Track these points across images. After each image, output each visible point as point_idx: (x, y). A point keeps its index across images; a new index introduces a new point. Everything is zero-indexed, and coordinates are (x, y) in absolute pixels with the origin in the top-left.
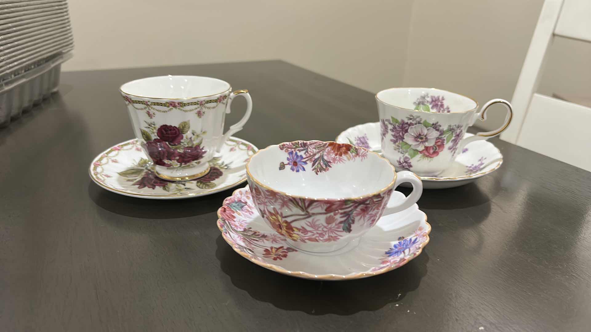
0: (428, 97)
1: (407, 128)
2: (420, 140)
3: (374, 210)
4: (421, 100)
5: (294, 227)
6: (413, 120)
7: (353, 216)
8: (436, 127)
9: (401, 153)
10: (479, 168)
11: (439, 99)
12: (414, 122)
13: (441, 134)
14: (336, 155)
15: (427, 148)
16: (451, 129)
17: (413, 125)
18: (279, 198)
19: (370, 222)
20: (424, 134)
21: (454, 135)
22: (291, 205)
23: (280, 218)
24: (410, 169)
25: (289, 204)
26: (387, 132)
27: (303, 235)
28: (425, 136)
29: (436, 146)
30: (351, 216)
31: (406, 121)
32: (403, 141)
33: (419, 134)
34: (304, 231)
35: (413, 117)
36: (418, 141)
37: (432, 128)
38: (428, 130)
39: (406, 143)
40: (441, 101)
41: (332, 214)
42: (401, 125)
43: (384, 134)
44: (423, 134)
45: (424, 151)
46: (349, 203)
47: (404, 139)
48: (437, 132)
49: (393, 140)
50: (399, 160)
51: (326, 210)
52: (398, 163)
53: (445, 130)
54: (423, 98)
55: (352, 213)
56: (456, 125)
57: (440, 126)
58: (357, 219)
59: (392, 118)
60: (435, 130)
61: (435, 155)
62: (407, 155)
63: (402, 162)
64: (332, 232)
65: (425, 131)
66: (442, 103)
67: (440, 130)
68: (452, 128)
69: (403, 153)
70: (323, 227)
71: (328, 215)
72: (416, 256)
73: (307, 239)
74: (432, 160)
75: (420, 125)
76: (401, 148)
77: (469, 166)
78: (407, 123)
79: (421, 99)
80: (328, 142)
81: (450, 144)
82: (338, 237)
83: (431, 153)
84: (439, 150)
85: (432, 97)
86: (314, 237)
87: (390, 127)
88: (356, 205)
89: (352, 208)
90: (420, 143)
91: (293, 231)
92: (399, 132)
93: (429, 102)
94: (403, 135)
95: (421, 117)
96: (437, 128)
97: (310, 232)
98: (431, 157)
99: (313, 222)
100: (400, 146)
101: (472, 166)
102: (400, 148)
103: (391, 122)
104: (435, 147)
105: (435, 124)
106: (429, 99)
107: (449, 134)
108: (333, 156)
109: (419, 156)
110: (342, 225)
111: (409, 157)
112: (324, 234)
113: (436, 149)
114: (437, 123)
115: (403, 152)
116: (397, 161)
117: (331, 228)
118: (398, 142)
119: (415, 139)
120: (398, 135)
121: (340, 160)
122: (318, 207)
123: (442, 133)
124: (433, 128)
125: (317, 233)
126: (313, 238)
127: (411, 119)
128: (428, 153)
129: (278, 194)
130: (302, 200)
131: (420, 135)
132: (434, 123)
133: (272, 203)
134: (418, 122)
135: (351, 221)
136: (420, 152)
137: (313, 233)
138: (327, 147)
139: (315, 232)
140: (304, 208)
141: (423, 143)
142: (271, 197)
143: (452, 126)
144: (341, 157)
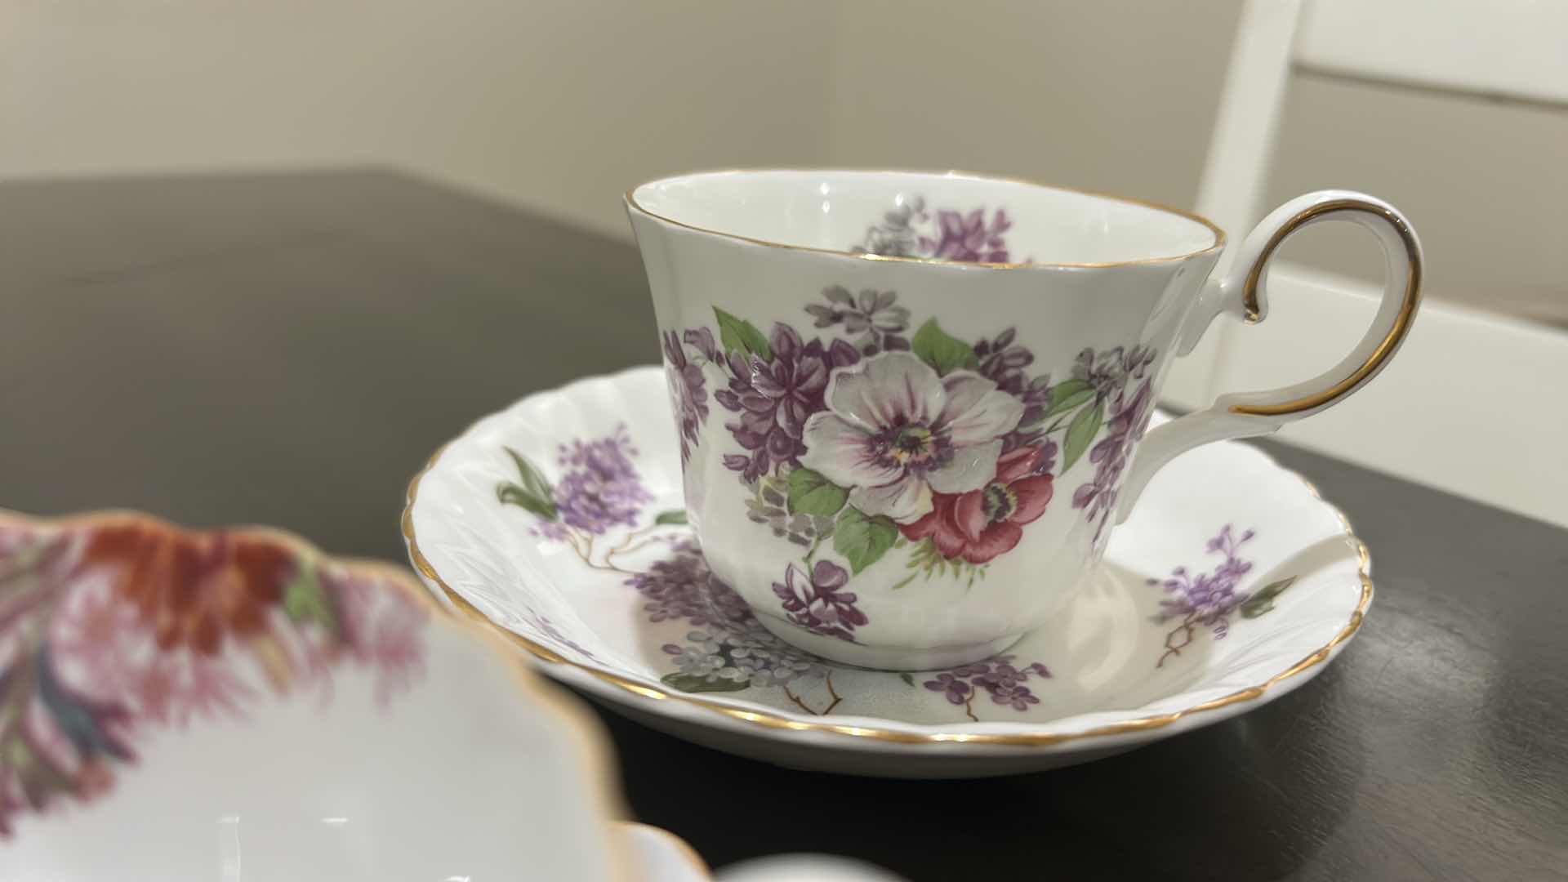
0: (925, 217)
1: (814, 380)
2: (904, 457)
4: (889, 236)
6: (847, 321)
8: (1002, 368)
9: (794, 539)
10: (1227, 592)
11: (979, 224)
12: (855, 340)
13: (1033, 414)
14: (168, 641)
15: (946, 506)
16: (1093, 377)
17: (853, 360)
20: (924, 418)
21: (1107, 416)
24: (853, 633)
26: (705, 410)
28: (935, 428)
29: (1001, 486)
31: (807, 330)
32: (797, 465)
33: (891, 413)
35: (852, 303)
36: (887, 463)
37: (974, 374)
38: (948, 387)
39: (815, 473)
40: (989, 236)
42: (776, 362)
43: (688, 427)
44: (919, 413)
45: (934, 526)
47: (803, 450)
48: (1006, 398)
49: (742, 462)
50: (782, 581)
52: (781, 601)
53: (1054, 381)
54: (900, 221)
56: (1120, 350)
57: (1029, 358)
59: (722, 317)
60: (994, 384)
61: (1002, 542)
62: (826, 551)
63: (802, 597)
65: (934, 399)
66: (996, 243)
67: (1025, 385)
68: (1100, 368)
69: (805, 543)
74: (982, 573)
75: (897, 352)
76: (792, 512)
77: (1165, 575)
78: (814, 348)
79: (892, 230)
80: (82, 528)
81: (1084, 471)
83: (976, 534)
84: (1020, 509)
85: (945, 218)
87: (715, 378)
90: (906, 473)
92: (767, 407)
93: (932, 244)
94: (798, 426)
95: (898, 303)
96: (1010, 373)
98: (973, 560)
100: (785, 495)
101: (1181, 579)
102: (785, 508)
103: (720, 347)
104: (998, 492)
105: (997, 346)
106: (930, 230)
107: (1085, 405)
108: (140, 651)
109: (901, 556)
111: (842, 561)
113: (1006, 505)
114: (1010, 335)
115: (802, 534)
116: (776, 587)
118: (771, 473)
119: (872, 449)
120: (768, 424)
121: (207, 692)
123: (1036, 401)
124: (984, 371)
127: (837, 318)
128: (959, 533)
131: (900, 420)
132: (991, 338)
134: (882, 334)
136: (906, 529)
138: (79, 572)
141: (921, 477)
143: (1096, 355)
144: (214, 665)
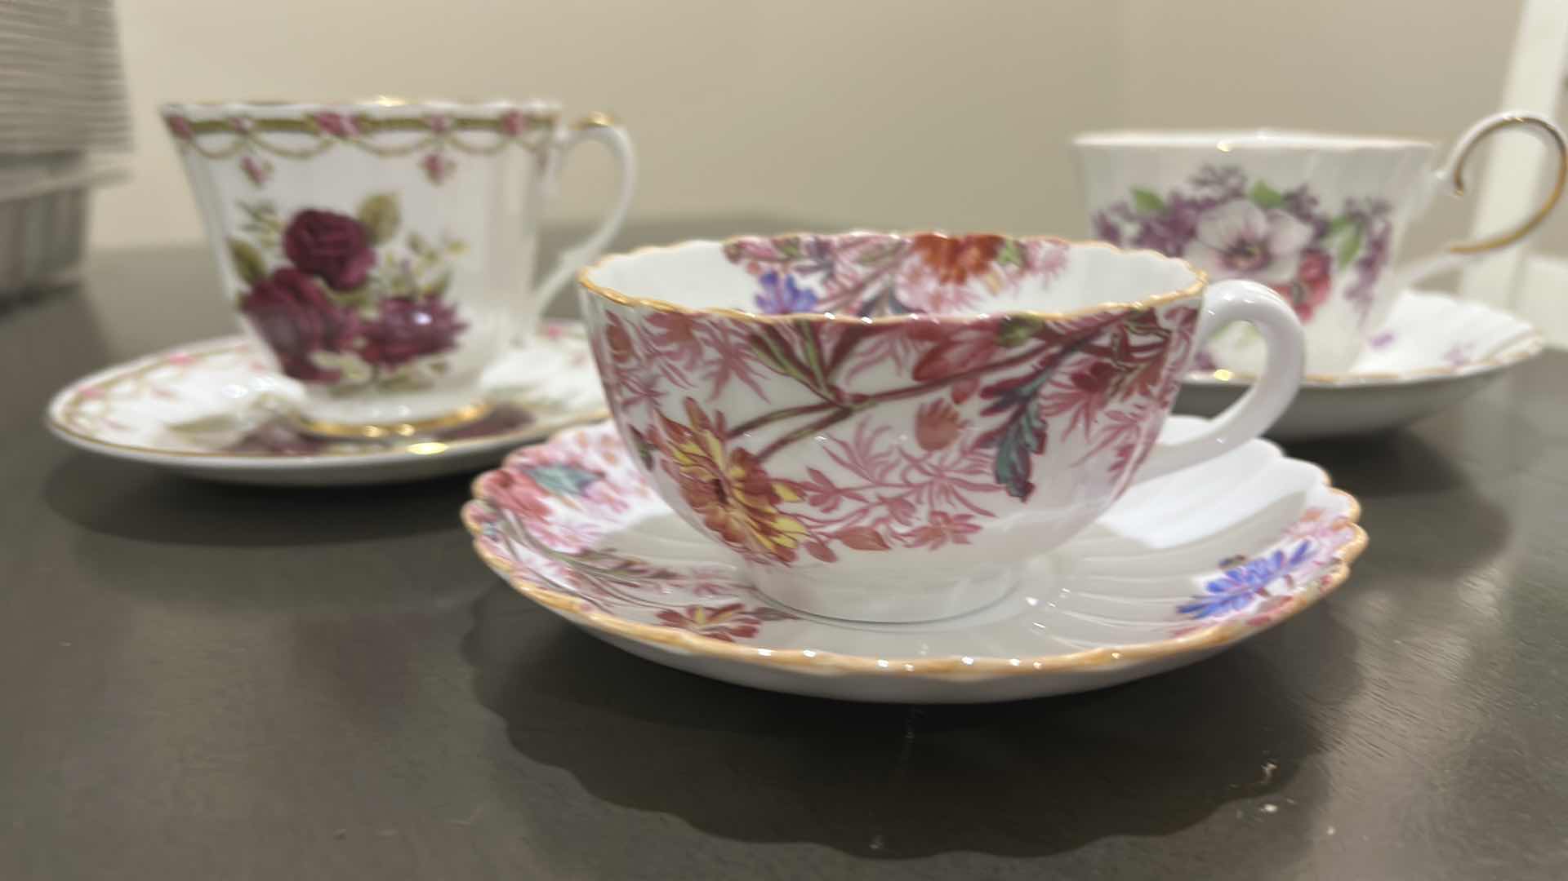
1: (1191, 221)
3: (1129, 393)
5: (777, 480)
6: (1213, 184)
7: (1041, 407)
8: (1300, 208)
12: (1217, 195)
13: (1319, 236)
14: (943, 281)
16: (1353, 215)
17: (1215, 207)
18: (706, 342)
19: (1110, 456)
20: (1256, 239)
21: (1364, 242)
22: (759, 366)
23: (714, 444)
25: (751, 363)
27: (815, 512)
28: (1262, 245)
29: (1298, 283)
30: (1033, 407)
33: (1237, 238)
34: (823, 492)
35: (1214, 174)
37: (1285, 211)
38: (1270, 219)
41: (944, 394)
42: (1169, 215)
44: (1253, 237)
46: (1021, 333)
48: (1302, 225)
51: (917, 374)
53: (1331, 216)
55: (1035, 394)
56: (1368, 200)
57: (1315, 202)
58: (1057, 425)
59: (1136, 192)
60: (1295, 217)
64: (946, 491)
65: (1260, 225)
67: (1314, 218)
68: (1358, 211)
70: (904, 463)
71: (929, 398)
72: (1329, 586)
73: (837, 536)
75: (1240, 201)
78: (1192, 202)
81: (1351, 276)
82: (972, 522)
84: (1311, 298)
86: (865, 522)
87: (1130, 230)
88: (1054, 350)
89: (1035, 362)
91: (775, 499)
92: (1162, 243)
94: (1179, 250)
95: (1242, 172)
96: (1305, 211)
97: (850, 493)
99: (857, 444)
103: (1134, 211)
104: (1297, 288)
105: (1297, 195)
107: (1349, 234)
108: (932, 285)
110: (992, 451)
112: (911, 499)
113: (1303, 296)
114: (1304, 189)
117: (939, 472)
122: (881, 359)
123: (1323, 229)
124: (1290, 209)
125: (883, 501)
126: (862, 529)
127: (1206, 183)
129: (704, 321)
130: (806, 330)
131: (1242, 241)
132: (1293, 191)
133: (681, 376)
134: (1232, 191)
135: (1029, 439)
137: (859, 498)
138: (908, 254)
139: (870, 495)
140: (815, 368)
142: (672, 347)
143: (1355, 202)
144: (964, 289)
